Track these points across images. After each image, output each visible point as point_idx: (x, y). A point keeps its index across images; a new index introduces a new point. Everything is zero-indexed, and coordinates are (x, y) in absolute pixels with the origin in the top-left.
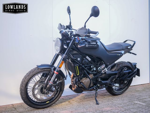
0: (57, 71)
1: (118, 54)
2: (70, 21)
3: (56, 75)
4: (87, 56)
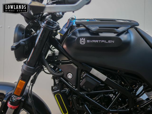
4: (93, 69)
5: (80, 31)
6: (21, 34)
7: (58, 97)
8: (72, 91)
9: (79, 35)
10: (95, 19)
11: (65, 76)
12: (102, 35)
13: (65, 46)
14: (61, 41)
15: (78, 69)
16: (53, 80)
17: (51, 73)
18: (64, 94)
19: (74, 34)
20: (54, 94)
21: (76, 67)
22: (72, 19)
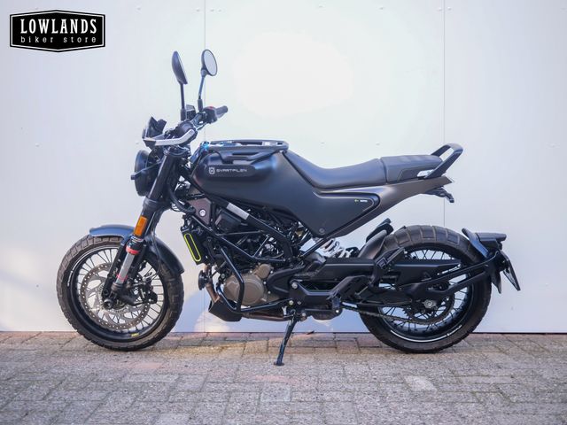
0: (132, 247)
1: (356, 199)
2: (200, 98)
3: (133, 256)
4: (230, 204)
5: (213, 159)
6: (143, 162)
7: (188, 237)
8: (206, 233)
9: (210, 163)
10: (235, 142)
11: (197, 214)
12: (236, 163)
13: (195, 177)
14: (190, 170)
15: (211, 205)
16: (183, 221)
17: (181, 211)
18: (195, 235)
19: (206, 162)
20: (183, 234)
21: (210, 202)
22: (205, 143)
